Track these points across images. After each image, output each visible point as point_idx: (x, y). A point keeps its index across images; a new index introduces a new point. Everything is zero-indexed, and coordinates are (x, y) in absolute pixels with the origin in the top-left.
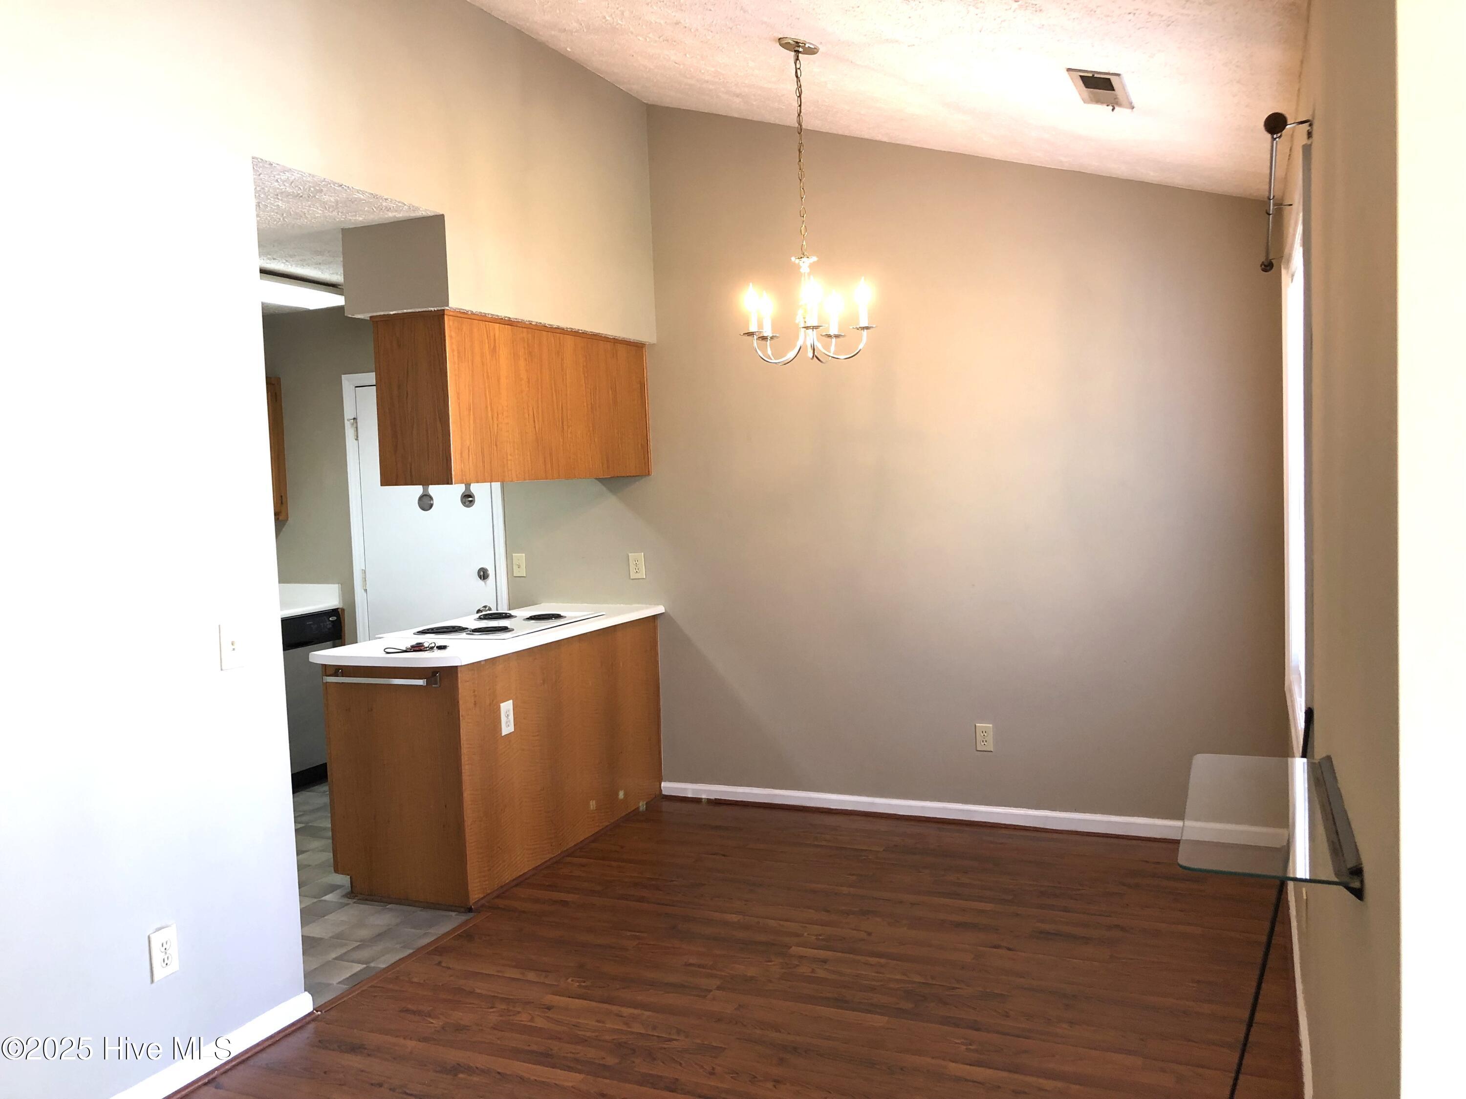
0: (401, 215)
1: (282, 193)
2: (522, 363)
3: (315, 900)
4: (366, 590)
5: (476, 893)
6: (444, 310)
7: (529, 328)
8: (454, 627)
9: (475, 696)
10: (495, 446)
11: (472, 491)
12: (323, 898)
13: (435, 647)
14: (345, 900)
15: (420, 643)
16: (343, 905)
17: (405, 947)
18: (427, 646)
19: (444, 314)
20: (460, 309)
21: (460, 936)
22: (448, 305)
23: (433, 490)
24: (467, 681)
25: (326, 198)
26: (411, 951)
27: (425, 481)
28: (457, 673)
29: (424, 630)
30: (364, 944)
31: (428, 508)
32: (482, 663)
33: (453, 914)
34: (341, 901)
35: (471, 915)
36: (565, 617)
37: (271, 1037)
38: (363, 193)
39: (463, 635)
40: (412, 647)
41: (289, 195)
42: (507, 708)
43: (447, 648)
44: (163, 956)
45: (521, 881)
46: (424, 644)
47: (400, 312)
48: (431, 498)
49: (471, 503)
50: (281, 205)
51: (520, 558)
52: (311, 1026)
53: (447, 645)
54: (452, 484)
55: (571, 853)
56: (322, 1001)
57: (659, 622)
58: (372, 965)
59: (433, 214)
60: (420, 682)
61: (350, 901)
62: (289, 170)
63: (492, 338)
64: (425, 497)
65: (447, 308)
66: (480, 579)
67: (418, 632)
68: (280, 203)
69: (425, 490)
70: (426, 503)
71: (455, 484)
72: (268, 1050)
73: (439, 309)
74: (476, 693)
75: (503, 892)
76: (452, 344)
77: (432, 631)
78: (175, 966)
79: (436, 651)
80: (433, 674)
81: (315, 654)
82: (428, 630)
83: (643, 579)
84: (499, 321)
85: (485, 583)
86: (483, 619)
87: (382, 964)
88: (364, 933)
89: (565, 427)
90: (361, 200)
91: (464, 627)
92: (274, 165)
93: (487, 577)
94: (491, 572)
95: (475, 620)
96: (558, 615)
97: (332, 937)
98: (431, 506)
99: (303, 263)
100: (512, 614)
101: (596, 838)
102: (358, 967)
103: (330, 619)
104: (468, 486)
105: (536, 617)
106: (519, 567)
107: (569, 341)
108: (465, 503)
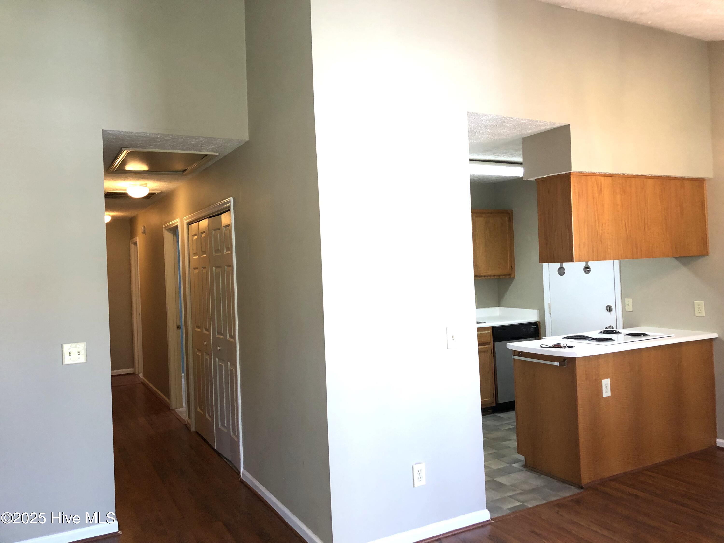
0: (548, 127)
1: (488, 126)
2: (618, 197)
3: (508, 465)
4: (550, 314)
5: (586, 480)
6: (570, 173)
7: (623, 177)
8: (583, 336)
9: (586, 374)
10: (600, 242)
11: (589, 265)
12: (512, 465)
13: (567, 347)
14: (522, 468)
15: (559, 344)
16: (520, 470)
17: (544, 499)
18: (562, 345)
19: (570, 175)
20: (579, 171)
21: (572, 500)
22: (571, 170)
23: (565, 265)
24: (581, 366)
25: (508, 125)
26: (546, 502)
27: (561, 261)
28: (575, 361)
29: (568, 337)
30: (524, 492)
31: (563, 274)
32: (591, 357)
33: (573, 487)
34: (519, 468)
35: (582, 490)
36: (649, 335)
37: (469, 527)
38: (525, 120)
39: (587, 341)
40: (555, 345)
41: (491, 126)
42: (606, 383)
43: (574, 347)
44: (418, 476)
45: (614, 479)
46: (561, 344)
47: (549, 175)
48: (564, 269)
49: (589, 271)
50: (489, 131)
51: (629, 301)
52: (489, 527)
53: (573, 346)
54: (573, 262)
55: (648, 469)
56: (496, 515)
57: (714, 343)
58: (525, 504)
59: (564, 125)
60: (557, 364)
61: (524, 469)
62: (486, 115)
63: (599, 185)
64: (561, 269)
65: (571, 171)
66: (607, 311)
67: (565, 338)
68: (488, 130)
69: (561, 265)
70: (561, 271)
71: (575, 262)
72: (466, 533)
73: (568, 172)
74: (587, 372)
75: (603, 482)
76: (575, 189)
77: (572, 338)
78: (423, 482)
79: (567, 349)
80: (563, 360)
81: (509, 345)
82: (570, 337)
83: (704, 316)
84: (604, 175)
85: (610, 314)
86: (603, 333)
87: (530, 505)
88: (526, 487)
89: (646, 229)
90: (525, 123)
91: (589, 336)
92: (478, 114)
93: (611, 311)
94: (613, 308)
95: (599, 333)
96: (645, 334)
97: (511, 485)
98: (564, 273)
99: (512, 155)
100: (619, 332)
101: (667, 463)
102: (518, 504)
103: (533, 327)
104: (587, 263)
105: (632, 334)
106: (628, 306)
107: (650, 181)
108: (586, 272)
